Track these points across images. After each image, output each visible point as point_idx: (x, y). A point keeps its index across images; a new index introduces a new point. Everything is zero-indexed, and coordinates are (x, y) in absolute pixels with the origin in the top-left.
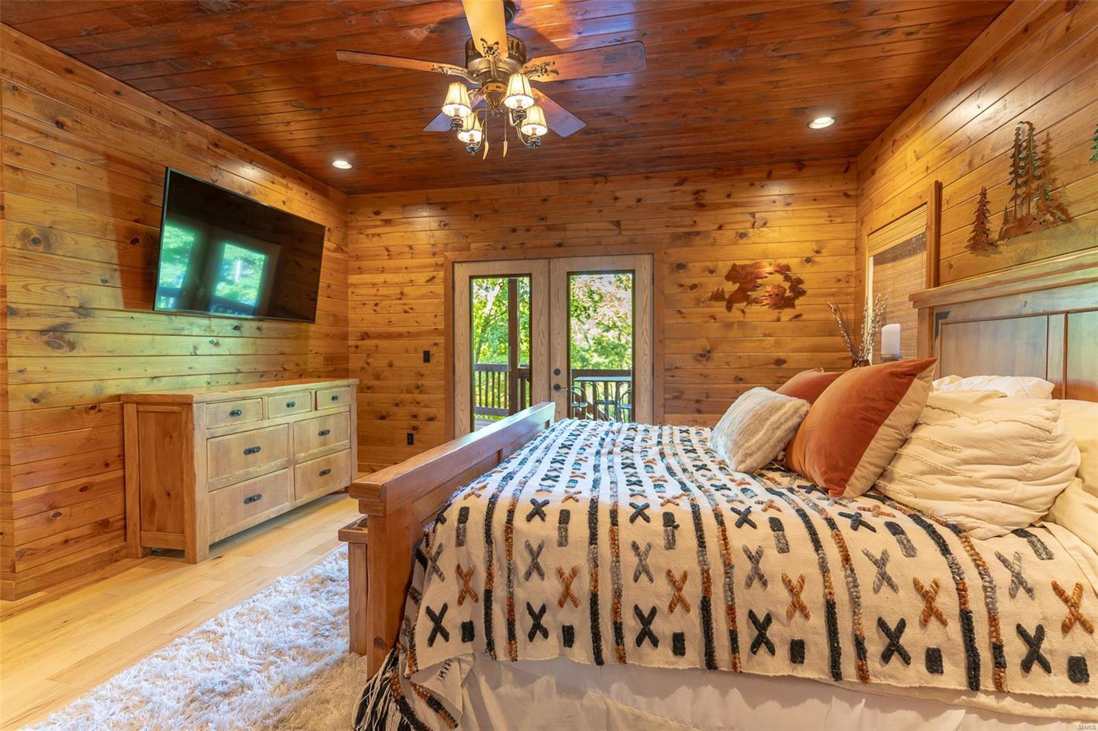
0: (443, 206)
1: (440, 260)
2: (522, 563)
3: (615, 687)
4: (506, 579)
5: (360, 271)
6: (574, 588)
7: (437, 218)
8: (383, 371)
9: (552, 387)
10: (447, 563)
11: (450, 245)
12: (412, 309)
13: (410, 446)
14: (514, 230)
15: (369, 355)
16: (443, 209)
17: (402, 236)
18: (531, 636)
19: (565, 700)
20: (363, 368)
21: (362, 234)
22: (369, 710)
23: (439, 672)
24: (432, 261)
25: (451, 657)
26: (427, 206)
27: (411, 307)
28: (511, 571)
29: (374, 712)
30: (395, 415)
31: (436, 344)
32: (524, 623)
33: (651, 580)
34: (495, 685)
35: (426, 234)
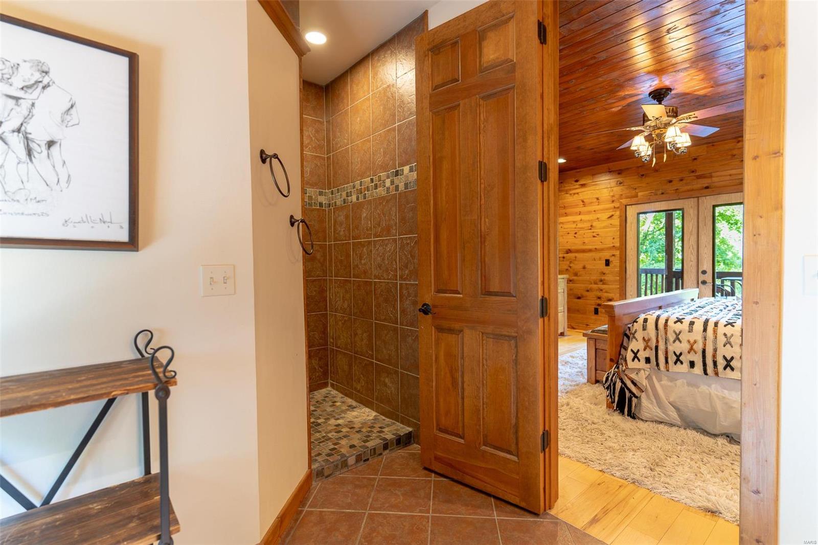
0: (620, 172)
1: (617, 205)
2: (671, 337)
3: (713, 386)
4: (664, 343)
5: (566, 214)
6: (695, 347)
7: (615, 180)
8: (579, 271)
9: (700, 282)
10: (640, 335)
11: (624, 195)
12: (598, 235)
13: (596, 315)
14: (670, 181)
15: (571, 262)
16: (619, 174)
17: (592, 193)
18: (676, 363)
19: (691, 388)
20: (567, 270)
21: (567, 194)
22: (610, 378)
23: (636, 373)
24: (612, 205)
25: (641, 367)
26: (608, 173)
27: (597, 233)
28: (666, 340)
29: (612, 380)
30: (586, 296)
31: (613, 255)
32: (672, 359)
33: (732, 347)
34: (660, 380)
35: (607, 191)
